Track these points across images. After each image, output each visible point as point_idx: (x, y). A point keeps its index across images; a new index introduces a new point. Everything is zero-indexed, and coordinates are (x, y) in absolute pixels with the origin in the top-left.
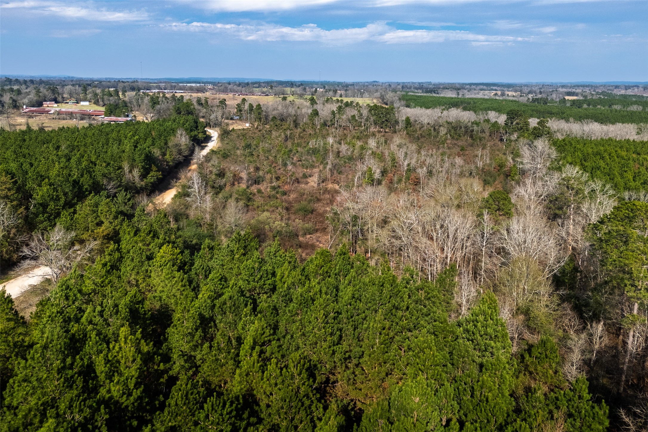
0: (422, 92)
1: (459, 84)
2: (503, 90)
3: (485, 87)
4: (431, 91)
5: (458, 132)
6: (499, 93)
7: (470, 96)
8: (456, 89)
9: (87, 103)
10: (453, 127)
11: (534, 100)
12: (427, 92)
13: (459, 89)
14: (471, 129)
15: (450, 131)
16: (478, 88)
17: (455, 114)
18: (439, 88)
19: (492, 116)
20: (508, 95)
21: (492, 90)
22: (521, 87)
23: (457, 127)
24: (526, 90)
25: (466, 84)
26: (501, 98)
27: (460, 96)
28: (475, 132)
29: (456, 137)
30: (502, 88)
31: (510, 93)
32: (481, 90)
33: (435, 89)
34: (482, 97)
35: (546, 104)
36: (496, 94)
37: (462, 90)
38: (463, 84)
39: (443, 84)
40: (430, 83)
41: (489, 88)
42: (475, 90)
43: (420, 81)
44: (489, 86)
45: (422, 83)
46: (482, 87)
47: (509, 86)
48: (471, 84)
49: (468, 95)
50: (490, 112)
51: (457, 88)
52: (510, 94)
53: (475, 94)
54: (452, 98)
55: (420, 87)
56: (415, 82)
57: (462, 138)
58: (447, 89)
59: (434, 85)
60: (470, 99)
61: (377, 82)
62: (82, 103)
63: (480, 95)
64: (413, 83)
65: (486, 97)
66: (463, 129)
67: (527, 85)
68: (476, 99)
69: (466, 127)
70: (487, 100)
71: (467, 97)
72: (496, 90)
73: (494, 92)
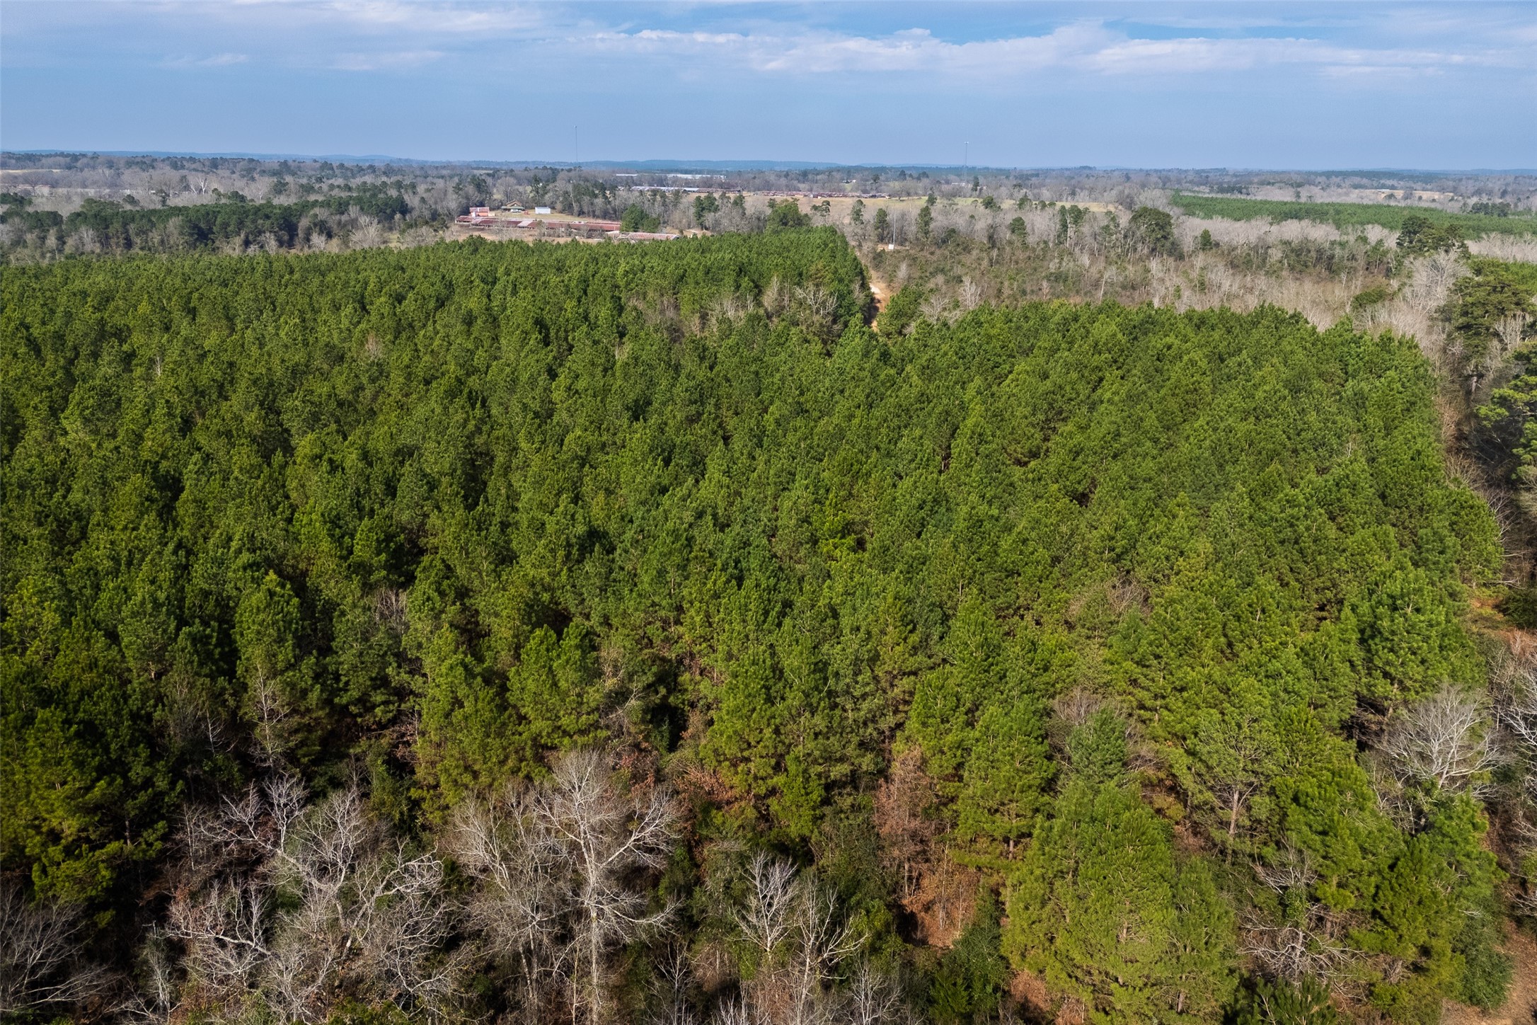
0: (1211, 191)
1: (1299, 173)
2: (1412, 189)
3: (1365, 181)
4: (1231, 189)
5: (1303, 257)
6: (1399, 193)
7: (1327, 201)
8: (1292, 185)
9: (547, 211)
10: (1292, 251)
11: (1478, 208)
12: (1222, 190)
13: (1300, 185)
14: (1328, 253)
15: (1287, 256)
16: (1348, 182)
17: (1293, 230)
18: (1251, 183)
19: (1374, 233)
20: (1420, 198)
21: (1384, 186)
22: (1460, 180)
23: (1301, 250)
24: (1471, 186)
25: (1317, 174)
26: (1402, 204)
27: (1303, 200)
28: (1336, 260)
29: (1299, 267)
30: (1411, 184)
31: (1426, 195)
32: (1356, 187)
33: (1239, 184)
34: (1357, 201)
35: (1505, 215)
36: (1391, 196)
37: (1307, 187)
38: (1310, 173)
39: (1258, 174)
40: (1223, 172)
41: (1375, 184)
42: (1339, 186)
43: (1198, 168)
44: (1375, 178)
45: (1203, 171)
46: (1357, 180)
47: (1428, 179)
48: (1328, 174)
49: (1322, 197)
50: (1370, 226)
51: (1298, 182)
52: (1424, 197)
53: (1340, 195)
54: (1286, 203)
55: (1203, 178)
56: (1184, 168)
57: (1311, 270)
58: (1269, 184)
59: (1235, 175)
60: (1328, 204)
61: (1090, 168)
62: (538, 210)
63: (1354, 197)
64: (1180, 171)
65: (1365, 202)
66: (1313, 254)
67: (1473, 177)
68: (1340, 205)
69: (1320, 251)
70: (1368, 207)
71: (1319, 201)
72: (1393, 187)
73: (1388, 191)
